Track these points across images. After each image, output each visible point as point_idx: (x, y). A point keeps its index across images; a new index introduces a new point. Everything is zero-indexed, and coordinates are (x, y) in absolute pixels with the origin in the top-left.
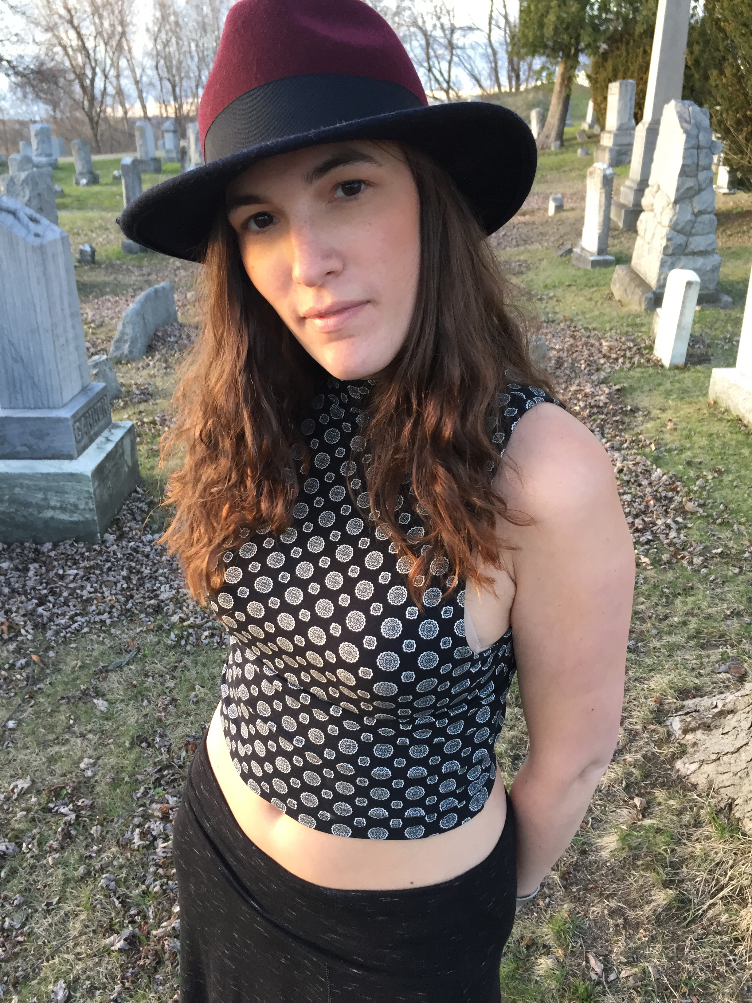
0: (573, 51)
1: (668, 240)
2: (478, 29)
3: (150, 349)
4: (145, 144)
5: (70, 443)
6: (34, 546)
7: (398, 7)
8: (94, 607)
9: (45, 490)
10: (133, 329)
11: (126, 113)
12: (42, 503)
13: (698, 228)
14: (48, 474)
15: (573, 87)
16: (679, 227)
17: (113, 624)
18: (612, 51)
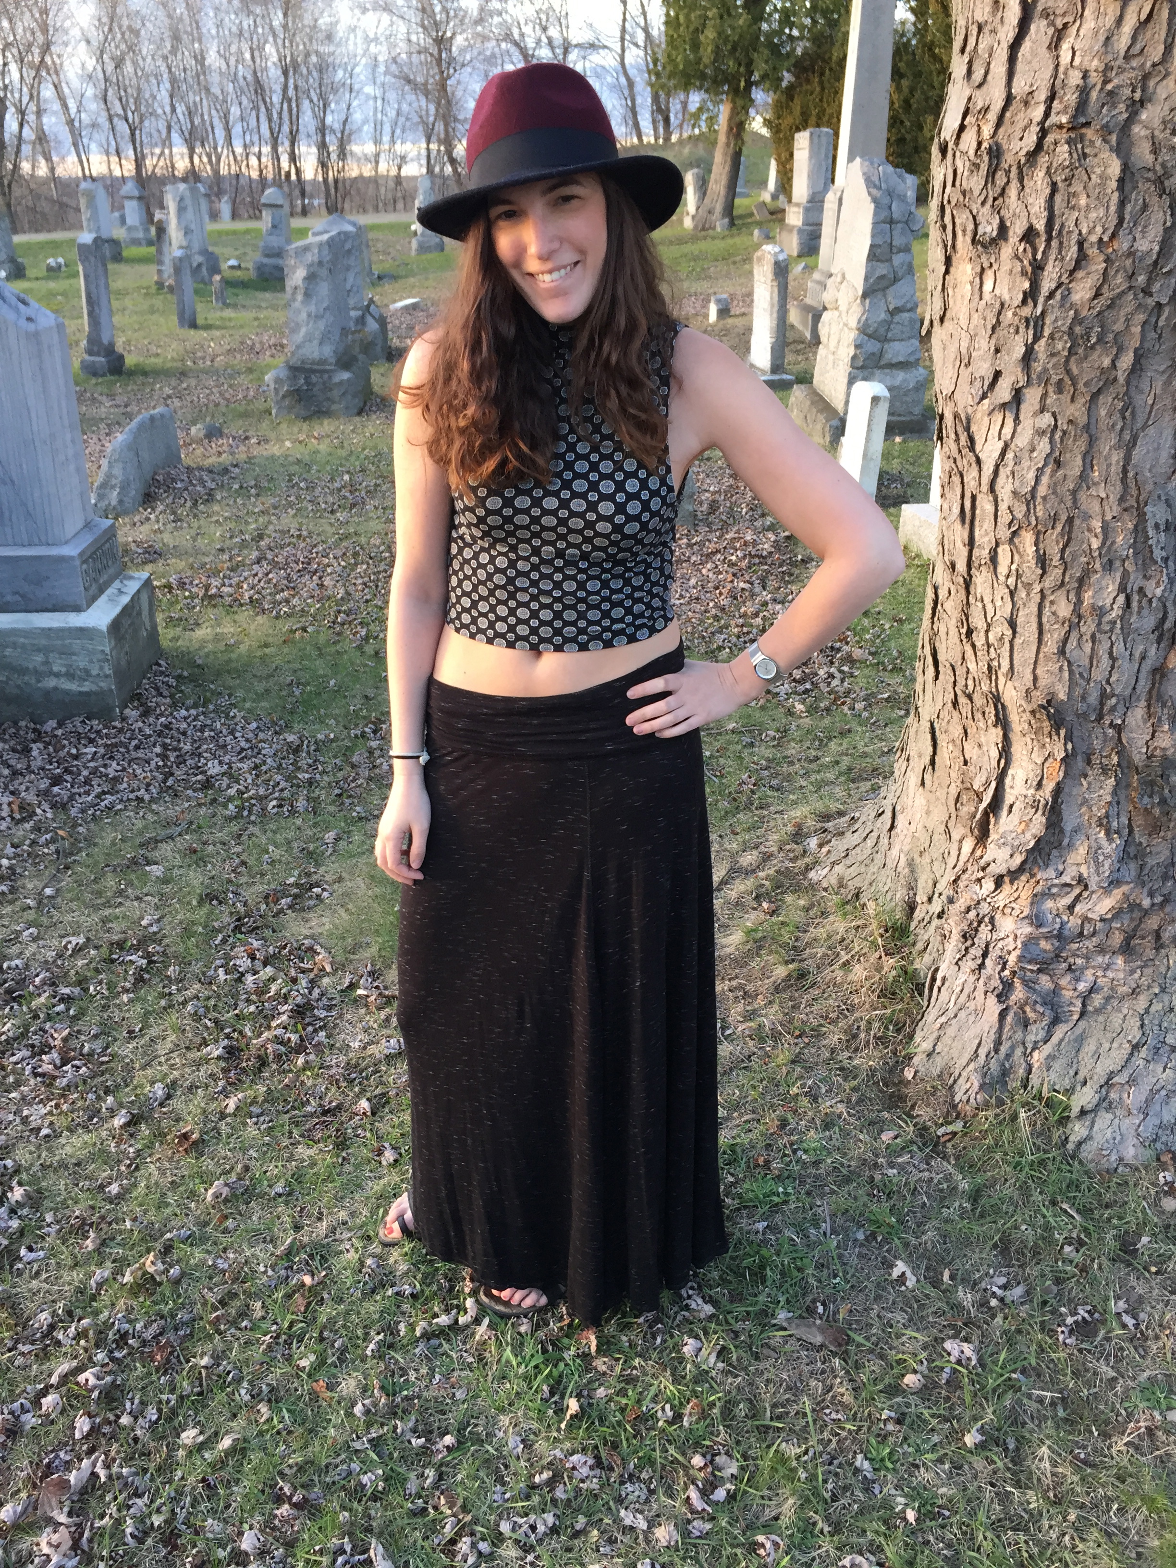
0: (743, 84)
1: (857, 347)
2: (605, 47)
3: (148, 499)
4: (95, 217)
5: (77, 589)
6: (32, 725)
7: (482, 9)
8: (125, 785)
9: (45, 650)
10: (124, 469)
11: (52, 170)
12: (42, 668)
13: (896, 330)
14: (50, 629)
15: (746, 138)
16: (870, 331)
17: (152, 800)
18: (801, 85)
